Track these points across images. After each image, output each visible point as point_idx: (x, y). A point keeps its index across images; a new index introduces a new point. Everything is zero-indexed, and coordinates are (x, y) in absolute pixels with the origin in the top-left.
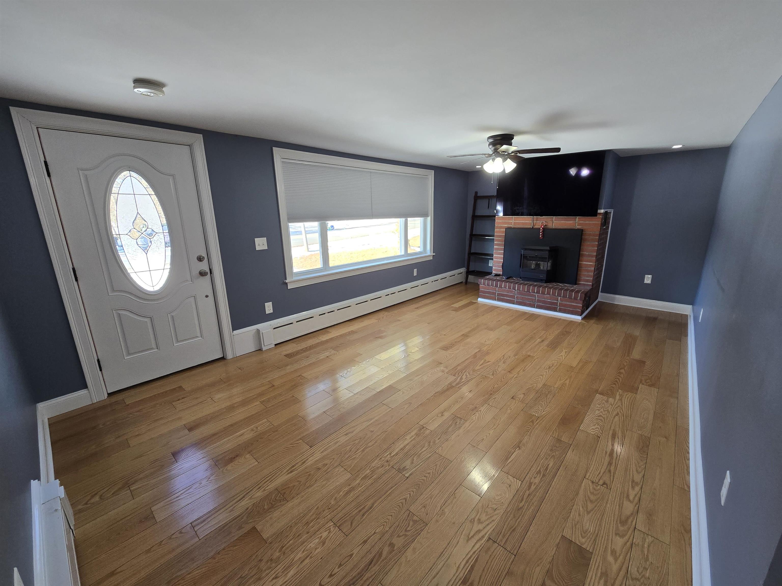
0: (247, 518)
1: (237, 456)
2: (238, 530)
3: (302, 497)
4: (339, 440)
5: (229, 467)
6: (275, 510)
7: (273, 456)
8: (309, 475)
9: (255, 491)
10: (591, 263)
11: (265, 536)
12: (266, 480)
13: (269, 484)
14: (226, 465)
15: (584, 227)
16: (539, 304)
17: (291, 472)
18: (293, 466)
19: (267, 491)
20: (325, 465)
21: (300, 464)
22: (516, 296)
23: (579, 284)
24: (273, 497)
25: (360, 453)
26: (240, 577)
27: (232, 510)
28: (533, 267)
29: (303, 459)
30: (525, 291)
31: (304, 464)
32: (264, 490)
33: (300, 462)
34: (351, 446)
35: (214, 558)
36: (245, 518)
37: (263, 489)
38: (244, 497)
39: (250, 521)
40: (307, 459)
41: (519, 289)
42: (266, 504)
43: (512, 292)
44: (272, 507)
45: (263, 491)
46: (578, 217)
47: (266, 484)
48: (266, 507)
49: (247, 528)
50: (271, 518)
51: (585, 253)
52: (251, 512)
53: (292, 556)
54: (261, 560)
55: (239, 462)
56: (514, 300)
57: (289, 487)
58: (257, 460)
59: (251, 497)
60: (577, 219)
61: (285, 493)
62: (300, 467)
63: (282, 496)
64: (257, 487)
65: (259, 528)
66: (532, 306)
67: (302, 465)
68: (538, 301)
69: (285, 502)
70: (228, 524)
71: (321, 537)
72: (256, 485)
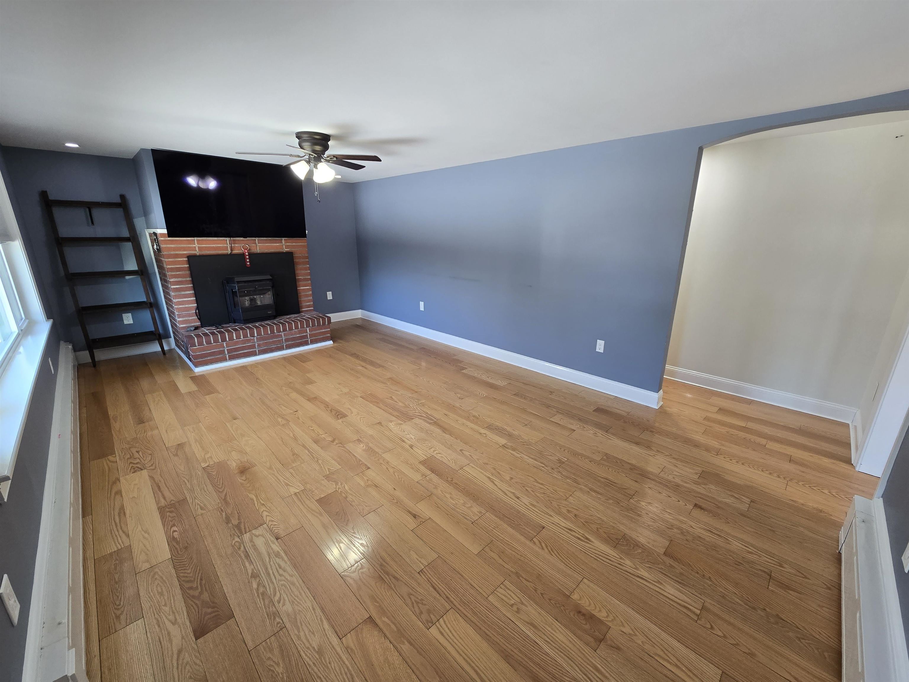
0: (658, 564)
1: (580, 612)
2: (674, 567)
3: (616, 524)
4: (528, 504)
5: (602, 615)
6: (639, 542)
7: (568, 564)
8: (587, 522)
9: (626, 567)
10: (308, 287)
11: (667, 543)
12: (608, 561)
13: (611, 556)
14: (601, 622)
15: (293, 250)
16: (288, 343)
17: (587, 539)
18: (579, 539)
19: (620, 555)
20: (569, 511)
21: (574, 533)
22: (256, 345)
23: (302, 311)
24: (626, 548)
25: (546, 486)
26: (708, 550)
27: (659, 582)
28: (247, 304)
29: (566, 532)
30: (268, 334)
31: (572, 529)
32: (621, 558)
33: (570, 534)
34: (536, 493)
35: (710, 578)
36: (660, 566)
37: (620, 560)
38: (638, 577)
39: (660, 560)
40: (564, 528)
41: (259, 334)
42: (636, 552)
43: (249, 341)
44: (637, 545)
45: (623, 560)
46: (283, 239)
47: (612, 559)
48: (640, 551)
49: (668, 561)
50: (649, 543)
51: (300, 277)
52: (651, 562)
53: (671, 520)
54: (687, 540)
55: (590, 604)
56: (255, 349)
57: (608, 537)
58: (579, 582)
59: (634, 568)
60: (283, 241)
61: (617, 539)
62: (577, 532)
63: (621, 540)
64: (621, 567)
65: (662, 551)
66: (281, 349)
67: (573, 531)
68: (287, 340)
69: (626, 536)
70: (676, 580)
71: (646, 505)
72: (617, 569)
